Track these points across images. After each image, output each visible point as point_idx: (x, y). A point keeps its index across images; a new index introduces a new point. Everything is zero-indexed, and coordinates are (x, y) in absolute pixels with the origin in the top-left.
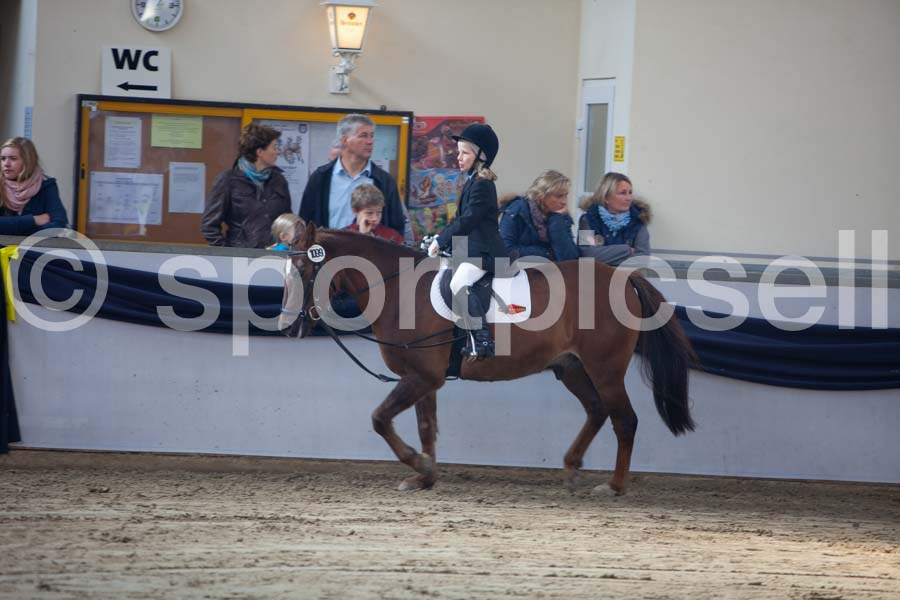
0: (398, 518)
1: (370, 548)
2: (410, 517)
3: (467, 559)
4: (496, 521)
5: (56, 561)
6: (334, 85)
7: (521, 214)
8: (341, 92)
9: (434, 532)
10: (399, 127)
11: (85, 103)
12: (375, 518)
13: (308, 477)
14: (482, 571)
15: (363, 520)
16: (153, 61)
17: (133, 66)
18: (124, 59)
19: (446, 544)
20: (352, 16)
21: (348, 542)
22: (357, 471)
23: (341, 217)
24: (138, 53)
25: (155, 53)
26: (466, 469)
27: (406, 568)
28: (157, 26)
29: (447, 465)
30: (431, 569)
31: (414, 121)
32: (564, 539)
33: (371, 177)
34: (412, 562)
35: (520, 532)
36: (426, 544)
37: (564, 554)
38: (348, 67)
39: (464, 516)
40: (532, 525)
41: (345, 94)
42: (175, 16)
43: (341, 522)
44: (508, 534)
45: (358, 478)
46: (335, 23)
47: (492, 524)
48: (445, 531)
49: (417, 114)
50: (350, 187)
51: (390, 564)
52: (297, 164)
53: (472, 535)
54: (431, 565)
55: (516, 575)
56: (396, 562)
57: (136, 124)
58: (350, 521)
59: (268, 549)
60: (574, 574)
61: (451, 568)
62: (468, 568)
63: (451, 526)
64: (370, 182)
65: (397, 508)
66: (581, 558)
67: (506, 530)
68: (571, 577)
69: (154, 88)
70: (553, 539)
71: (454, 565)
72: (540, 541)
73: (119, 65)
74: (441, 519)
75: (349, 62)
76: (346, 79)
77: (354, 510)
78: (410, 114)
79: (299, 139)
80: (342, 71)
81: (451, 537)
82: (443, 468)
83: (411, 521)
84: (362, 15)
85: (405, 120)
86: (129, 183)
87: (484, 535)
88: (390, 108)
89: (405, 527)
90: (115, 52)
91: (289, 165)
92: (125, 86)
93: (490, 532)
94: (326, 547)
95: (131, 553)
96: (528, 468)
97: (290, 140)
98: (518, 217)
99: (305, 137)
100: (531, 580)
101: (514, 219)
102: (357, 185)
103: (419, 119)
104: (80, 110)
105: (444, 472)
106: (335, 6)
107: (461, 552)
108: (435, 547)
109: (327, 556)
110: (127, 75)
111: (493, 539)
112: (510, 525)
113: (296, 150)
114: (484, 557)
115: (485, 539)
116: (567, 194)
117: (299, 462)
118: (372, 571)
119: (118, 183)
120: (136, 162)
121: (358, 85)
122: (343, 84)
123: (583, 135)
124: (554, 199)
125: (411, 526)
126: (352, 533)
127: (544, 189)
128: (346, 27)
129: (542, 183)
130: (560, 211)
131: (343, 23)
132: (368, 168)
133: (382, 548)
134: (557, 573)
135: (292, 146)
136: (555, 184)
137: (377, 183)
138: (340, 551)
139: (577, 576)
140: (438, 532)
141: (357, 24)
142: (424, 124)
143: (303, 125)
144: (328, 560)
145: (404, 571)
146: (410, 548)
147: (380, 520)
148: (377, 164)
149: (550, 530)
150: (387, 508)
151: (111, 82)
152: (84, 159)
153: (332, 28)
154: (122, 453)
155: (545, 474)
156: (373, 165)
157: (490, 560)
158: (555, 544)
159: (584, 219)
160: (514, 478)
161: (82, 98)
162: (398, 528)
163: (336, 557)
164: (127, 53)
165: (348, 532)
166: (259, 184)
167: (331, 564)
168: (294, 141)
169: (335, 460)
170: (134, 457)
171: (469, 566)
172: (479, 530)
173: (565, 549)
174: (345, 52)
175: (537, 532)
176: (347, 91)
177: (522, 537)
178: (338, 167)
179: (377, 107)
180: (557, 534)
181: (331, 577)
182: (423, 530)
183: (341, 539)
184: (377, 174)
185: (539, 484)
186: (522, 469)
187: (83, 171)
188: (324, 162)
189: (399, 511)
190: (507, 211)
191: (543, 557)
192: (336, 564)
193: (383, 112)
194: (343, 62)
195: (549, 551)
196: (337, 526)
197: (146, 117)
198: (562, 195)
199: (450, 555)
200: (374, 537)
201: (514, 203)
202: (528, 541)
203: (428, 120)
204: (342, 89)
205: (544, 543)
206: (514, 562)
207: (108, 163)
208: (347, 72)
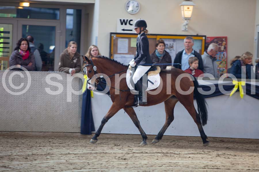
0: (203, 153)
1: (195, 162)
2: (206, 153)
3: (223, 165)
4: (232, 154)
5: (106, 165)
6: (183, 28)
7: (238, 65)
8: (185, 30)
9: (213, 157)
10: (202, 40)
11: (112, 35)
12: (196, 153)
13: (176, 141)
14: (228, 168)
15: (193, 154)
16: (131, 22)
17: (126, 24)
18: (123, 22)
19: (217, 160)
20: (188, 8)
21: (189, 160)
22: (191, 139)
23: (185, 66)
24: (127, 20)
25: (132, 20)
26: (223, 139)
27: (205, 167)
28: (132, 12)
29: (217, 138)
30: (213, 168)
31: (206, 38)
32: (252, 159)
33: (194, 54)
34: (207, 166)
35: (239, 157)
36: (211, 160)
37: (252, 164)
38: (187, 23)
39: (222, 152)
40: (243, 155)
41: (186, 31)
42: (137, 9)
43: (186, 154)
44: (235, 158)
45: (191, 141)
46: (183, 10)
47: (231, 155)
48: (217, 157)
49: (207, 36)
50: (188, 58)
51: (201, 166)
52: (172, 51)
53: (225, 158)
54: (213, 167)
55: (238, 169)
56: (202, 166)
57: (127, 40)
58: (189, 154)
59: (166, 162)
60: (255, 169)
61: (219, 167)
62: (224, 168)
63: (218, 155)
64: (193, 56)
65: (202, 150)
66: (257, 165)
67: (235, 156)
68: (255, 170)
69: (131, 30)
70: (249, 159)
71: (219, 166)
72: (245, 160)
73: (122, 24)
74: (215, 153)
75: (187, 22)
76: (187, 26)
77: (190, 151)
78: (205, 36)
79: (173, 44)
80: (185, 24)
81: (218, 158)
82: (216, 138)
83: (207, 154)
84: (191, 8)
85: (204, 38)
86: (125, 57)
87: (228, 158)
88: (199, 35)
89: (205, 155)
90: (121, 20)
91: (170, 52)
92: (124, 30)
93: (230, 157)
94: (182, 161)
95: (126, 163)
96: (241, 138)
97: (170, 44)
98: (237, 65)
99: (175, 43)
100: (242, 171)
101: (236, 66)
102: (190, 57)
103: (208, 38)
104: (111, 37)
105: (216, 139)
106: (183, 5)
107: (222, 163)
108: (214, 161)
109: (182, 164)
110: (124, 27)
111: (231, 159)
112: (236, 155)
113: (172, 47)
114: (228, 164)
115: (229, 159)
116: (251, 59)
117: (174, 137)
118: (196, 168)
119: (122, 57)
120: (127, 52)
121: (190, 28)
122: (186, 28)
123: (257, 41)
124: (247, 60)
125: (206, 155)
126: (190, 157)
127: (245, 57)
128: (187, 11)
129: (244, 55)
130: (249, 64)
131: (186, 10)
132: (193, 52)
133: (198, 162)
134: (251, 169)
135: (171, 46)
136: (248, 55)
137: (196, 56)
138: (186, 162)
139: (256, 170)
140: (215, 157)
141: (190, 10)
142: (209, 39)
143: (174, 40)
144: (183, 165)
145: (205, 168)
146: (206, 162)
147: (197, 153)
148: (196, 51)
149: (248, 156)
150: (200, 150)
151: (119, 29)
152: (112, 51)
153: (182, 12)
154: (124, 134)
155: (246, 140)
156: (195, 51)
157: (230, 165)
158: (249, 160)
159: (257, 66)
160: (237, 141)
161: (111, 33)
162: (203, 156)
163: (185, 164)
164: (124, 20)
165: (188, 157)
166: (161, 58)
167: (183, 166)
168: (172, 45)
169: (184, 136)
170: (127, 135)
171: (224, 167)
172: (227, 156)
173: (253, 162)
174: (186, 19)
175: (244, 157)
176: (187, 30)
177: (240, 158)
178: (184, 52)
179: (196, 34)
180: (250, 158)
181: (184, 170)
182: (210, 156)
183: (187, 159)
184: (195, 54)
185: (244, 143)
186: (239, 139)
187: (112, 54)
188: (180, 50)
189: (203, 151)
190: (234, 64)
191: (246, 164)
192: (185, 166)
193: (197, 36)
194: (186, 22)
195: (248, 163)
196: (185, 155)
197: (129, 38)
198: (250, 59)
199: (218, 164)
200: (196, 158)
201: (236, 61)
202: (241, 160)
203: (210, 38)
204: (185, 29)
205: (246, 160)
206: (237, 166)
207: (119, 52)
208: (187, 25)
